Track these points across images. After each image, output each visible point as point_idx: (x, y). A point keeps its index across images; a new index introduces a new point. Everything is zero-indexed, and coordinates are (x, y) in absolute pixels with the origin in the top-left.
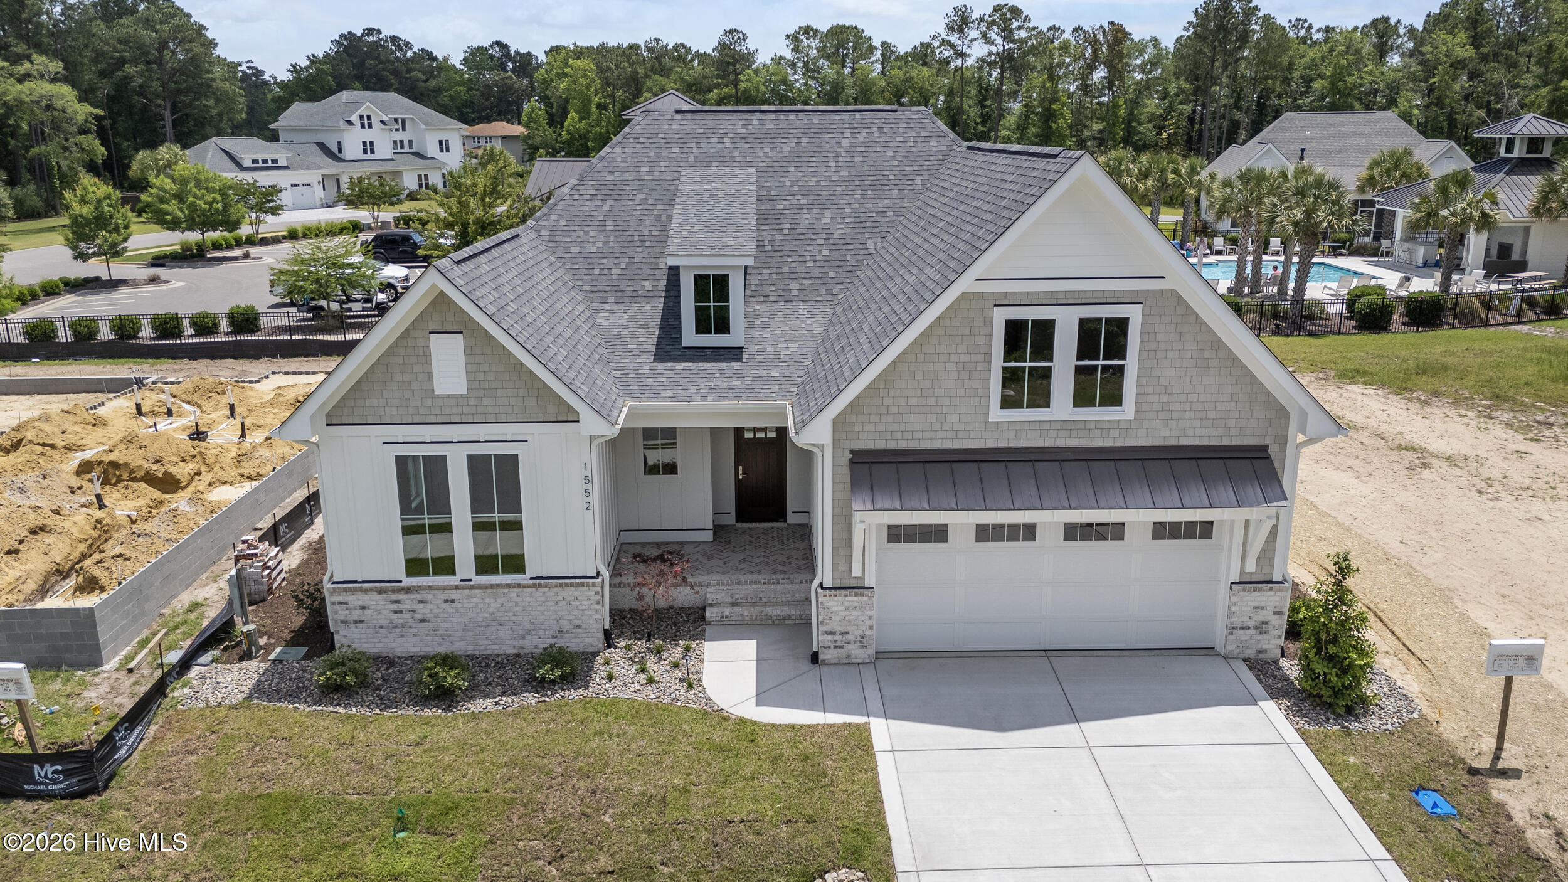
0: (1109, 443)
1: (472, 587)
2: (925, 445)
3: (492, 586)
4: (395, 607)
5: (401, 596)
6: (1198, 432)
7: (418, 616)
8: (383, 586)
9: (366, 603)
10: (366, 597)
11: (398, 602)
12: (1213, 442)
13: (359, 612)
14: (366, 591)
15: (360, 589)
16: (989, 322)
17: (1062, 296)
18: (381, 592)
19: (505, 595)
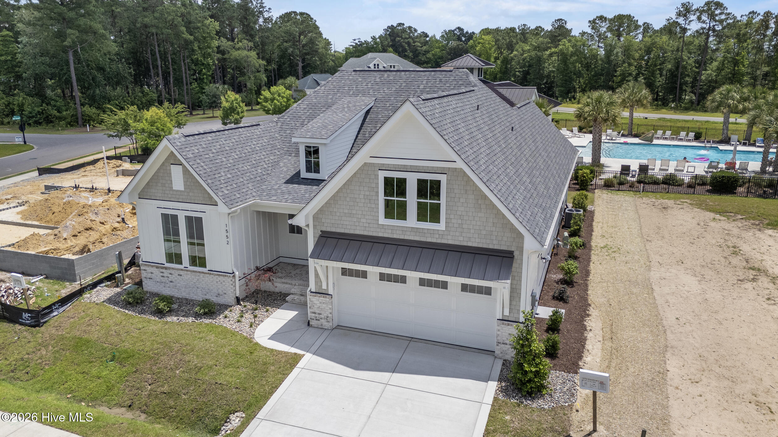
0: (434, 240)
1: (187, 271)
2: (352, 232)
3: (194, 271)
4: (162, 274)
5: (164, 270)
6: (477, 240)
7: (170, 280)
8: (159, 266)
9: (153, 271)
10: (152, 269)
11: (163, 273)
12: (485, 246)
13: (150, 275)
14: (152, 266)
15: (150, 265)
16: (377, 176)
17: (409, 167)
18: (157, 267)
19: (199, 276)
